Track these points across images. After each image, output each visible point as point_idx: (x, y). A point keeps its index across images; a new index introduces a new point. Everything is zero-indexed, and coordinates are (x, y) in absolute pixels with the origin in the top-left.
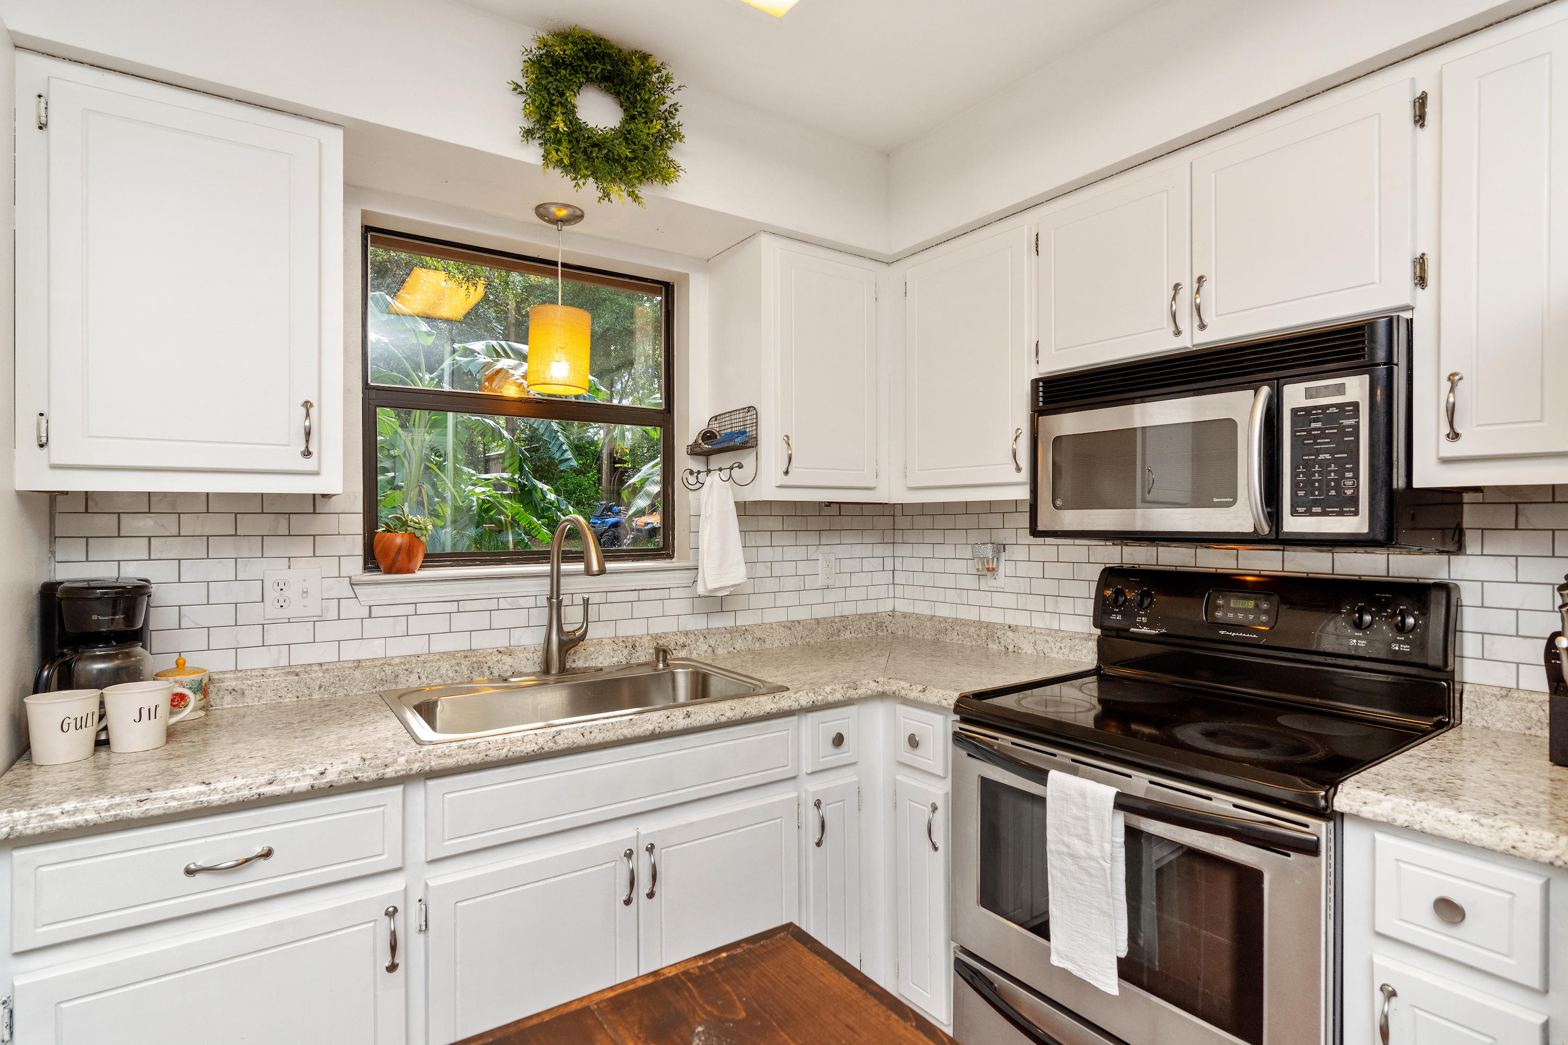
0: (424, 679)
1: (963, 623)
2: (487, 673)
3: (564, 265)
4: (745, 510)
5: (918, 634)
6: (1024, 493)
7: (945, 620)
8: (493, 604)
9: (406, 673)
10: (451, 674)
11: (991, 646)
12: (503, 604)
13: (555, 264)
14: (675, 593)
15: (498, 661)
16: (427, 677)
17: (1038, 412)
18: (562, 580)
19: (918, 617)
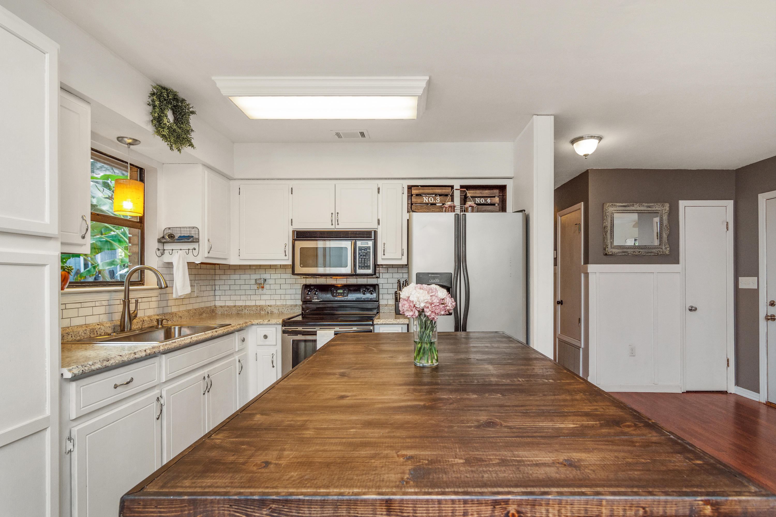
0: (73, 337)
1: (249, 306)
2: (96, 333)
3: (131, 164)
4: (191, 265)
5: (229, 312)
6: (290, 262)
7: (241, 306)
8: (93, 304)
9: (67, 335)
10: (83, 334)
11: (262, 312)
12: (97, 304)
13: (127, 163)
14: (154, 299)
15: (99, 328)
16: (74, 336)
17: (294, 240)
18: (130, 293)
19: (228, 307)
